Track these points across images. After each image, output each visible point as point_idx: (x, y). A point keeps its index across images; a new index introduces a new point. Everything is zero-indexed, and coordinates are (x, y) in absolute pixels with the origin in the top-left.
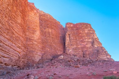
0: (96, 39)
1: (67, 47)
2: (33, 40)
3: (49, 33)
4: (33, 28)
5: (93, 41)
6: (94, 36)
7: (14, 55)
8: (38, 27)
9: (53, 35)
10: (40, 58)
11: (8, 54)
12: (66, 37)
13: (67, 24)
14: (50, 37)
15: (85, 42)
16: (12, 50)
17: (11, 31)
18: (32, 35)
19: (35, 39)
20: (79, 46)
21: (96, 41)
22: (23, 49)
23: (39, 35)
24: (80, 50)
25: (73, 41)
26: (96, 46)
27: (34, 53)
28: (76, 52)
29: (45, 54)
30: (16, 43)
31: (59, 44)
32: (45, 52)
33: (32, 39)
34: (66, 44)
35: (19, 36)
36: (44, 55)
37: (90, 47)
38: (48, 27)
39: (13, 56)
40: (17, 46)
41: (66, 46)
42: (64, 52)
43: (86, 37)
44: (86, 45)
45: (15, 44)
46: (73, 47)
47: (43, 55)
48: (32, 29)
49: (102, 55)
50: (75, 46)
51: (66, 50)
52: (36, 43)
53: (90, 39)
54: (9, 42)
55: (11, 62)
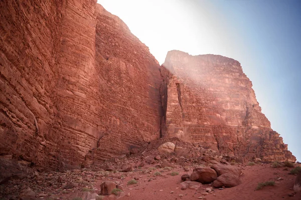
0: (253, 106)
1: (171, 122)
2: (74, 84)
3: (119, 72)
4: (77, 49)
5: (247, 113)
6: (248, 96)
7: (22, 119)
8: (93, 47)
9: (130, 80)
10: (93, 144)
11: (5, 109)
12: (169, 90)
13: (171, 53)
14: (121, 85)
15: (224, 111)
16: (20, 100)
17: (22, 32)
18: (73, 69)
19: (82, 81)
20: (206, 120)
21: (256, 111)
22: (48, 106)
23: (94, 71)
24: (209, 134)
25: (188, 104)
26: (255, 127)
27: (77, 128)
28: (196, 138)
29: (106, 134)
30: (32, 80)
31: (147, 109)
32: (107, 128)
33: (73, 80)
34: (168, 113)
35: (40, 58)
36: (105, 138)
37: (238, 127)
38: (115, 55)
39: (20, 123)
40: (34, 90)
41: (168, 119)
42: (161, 136)
43: (228, 99)
44: (227, 120)
45: (27, 80)
46: (189, 123)
47: (101, 138)
48: (74, 50)
49: (273, 153)
50: (195, 122)
51: (166, 129)
52: (83, 95)
53: (237, 105)
54: (12, 67)
55: (13, 142)
